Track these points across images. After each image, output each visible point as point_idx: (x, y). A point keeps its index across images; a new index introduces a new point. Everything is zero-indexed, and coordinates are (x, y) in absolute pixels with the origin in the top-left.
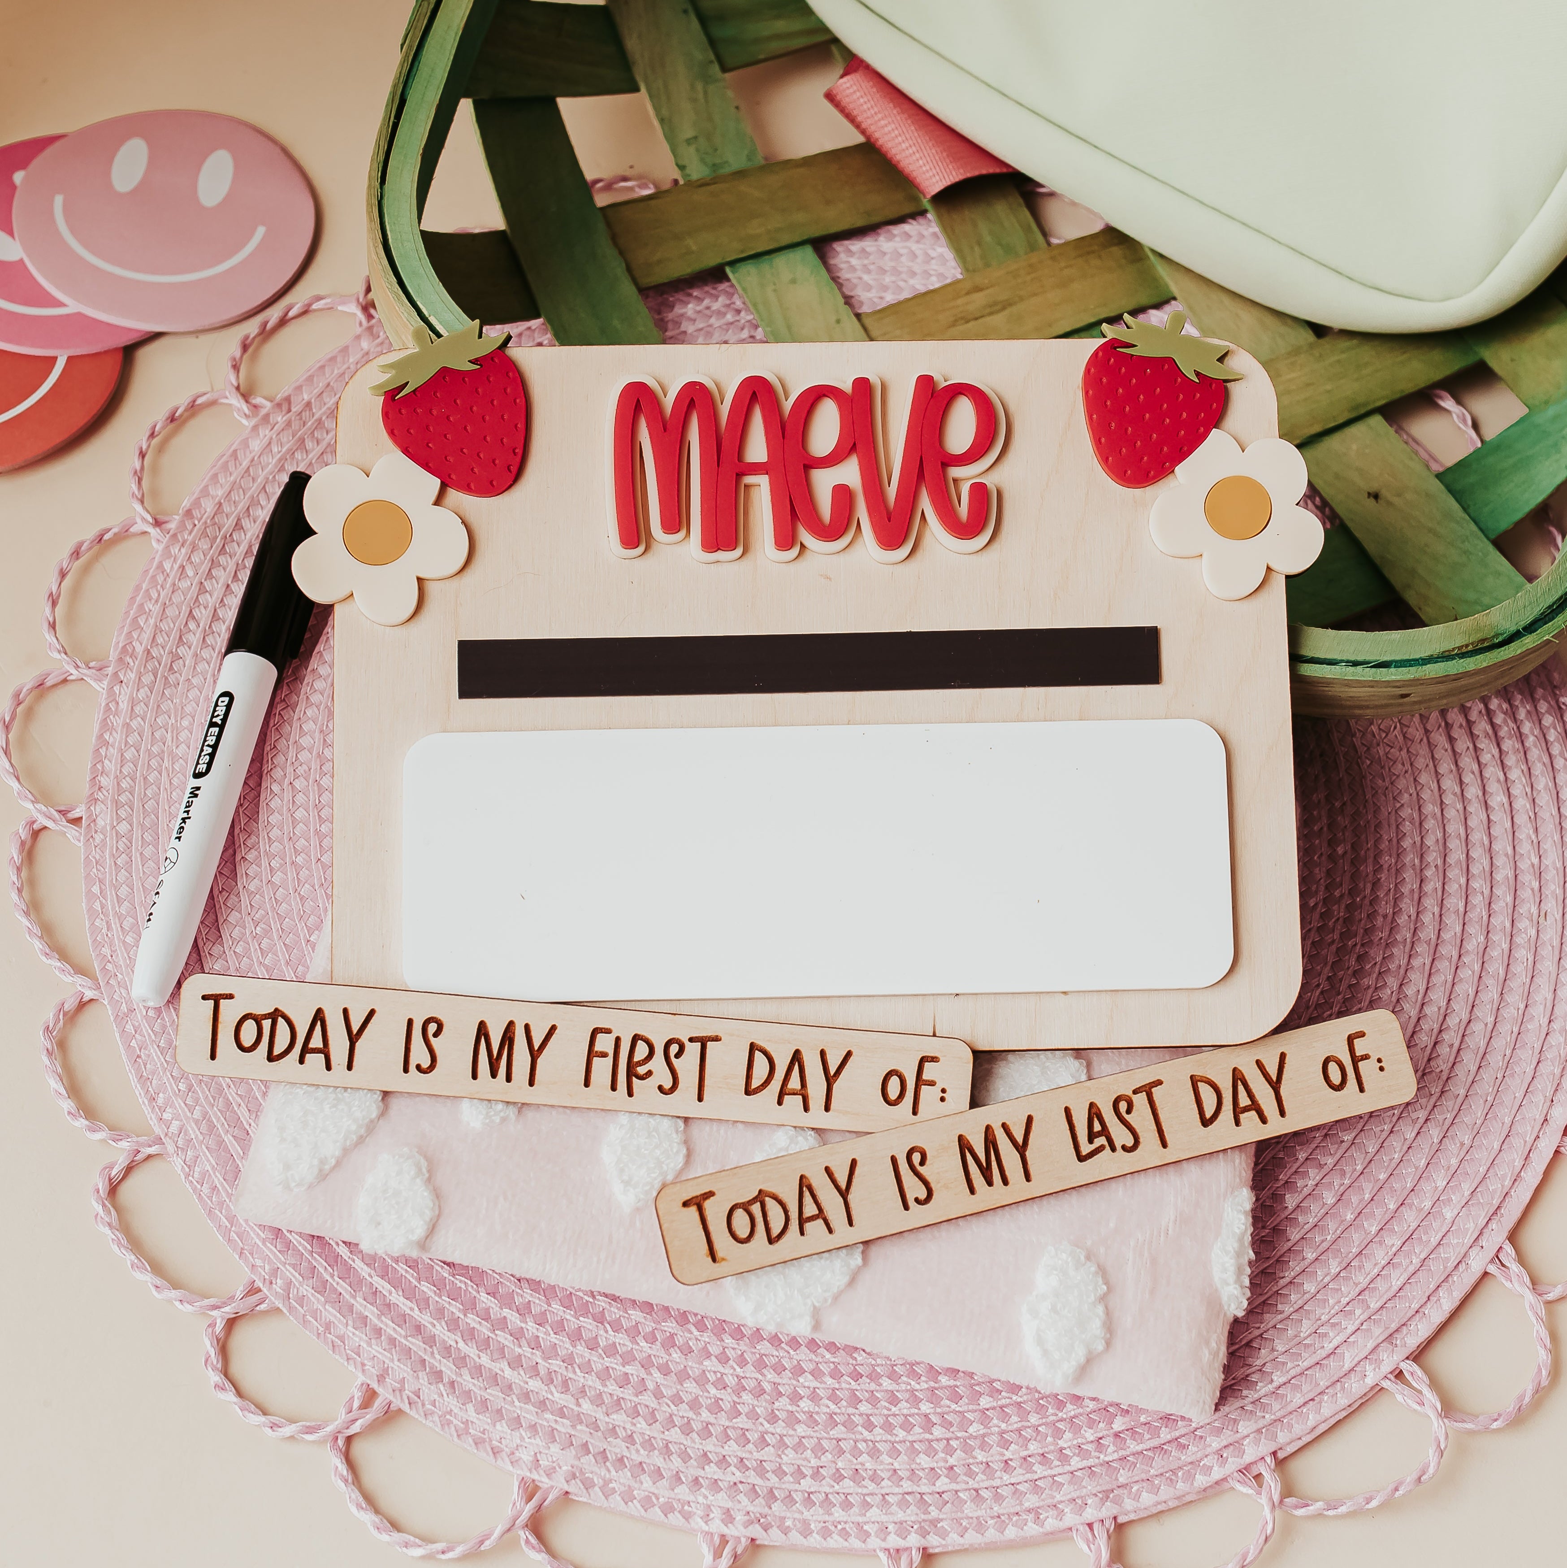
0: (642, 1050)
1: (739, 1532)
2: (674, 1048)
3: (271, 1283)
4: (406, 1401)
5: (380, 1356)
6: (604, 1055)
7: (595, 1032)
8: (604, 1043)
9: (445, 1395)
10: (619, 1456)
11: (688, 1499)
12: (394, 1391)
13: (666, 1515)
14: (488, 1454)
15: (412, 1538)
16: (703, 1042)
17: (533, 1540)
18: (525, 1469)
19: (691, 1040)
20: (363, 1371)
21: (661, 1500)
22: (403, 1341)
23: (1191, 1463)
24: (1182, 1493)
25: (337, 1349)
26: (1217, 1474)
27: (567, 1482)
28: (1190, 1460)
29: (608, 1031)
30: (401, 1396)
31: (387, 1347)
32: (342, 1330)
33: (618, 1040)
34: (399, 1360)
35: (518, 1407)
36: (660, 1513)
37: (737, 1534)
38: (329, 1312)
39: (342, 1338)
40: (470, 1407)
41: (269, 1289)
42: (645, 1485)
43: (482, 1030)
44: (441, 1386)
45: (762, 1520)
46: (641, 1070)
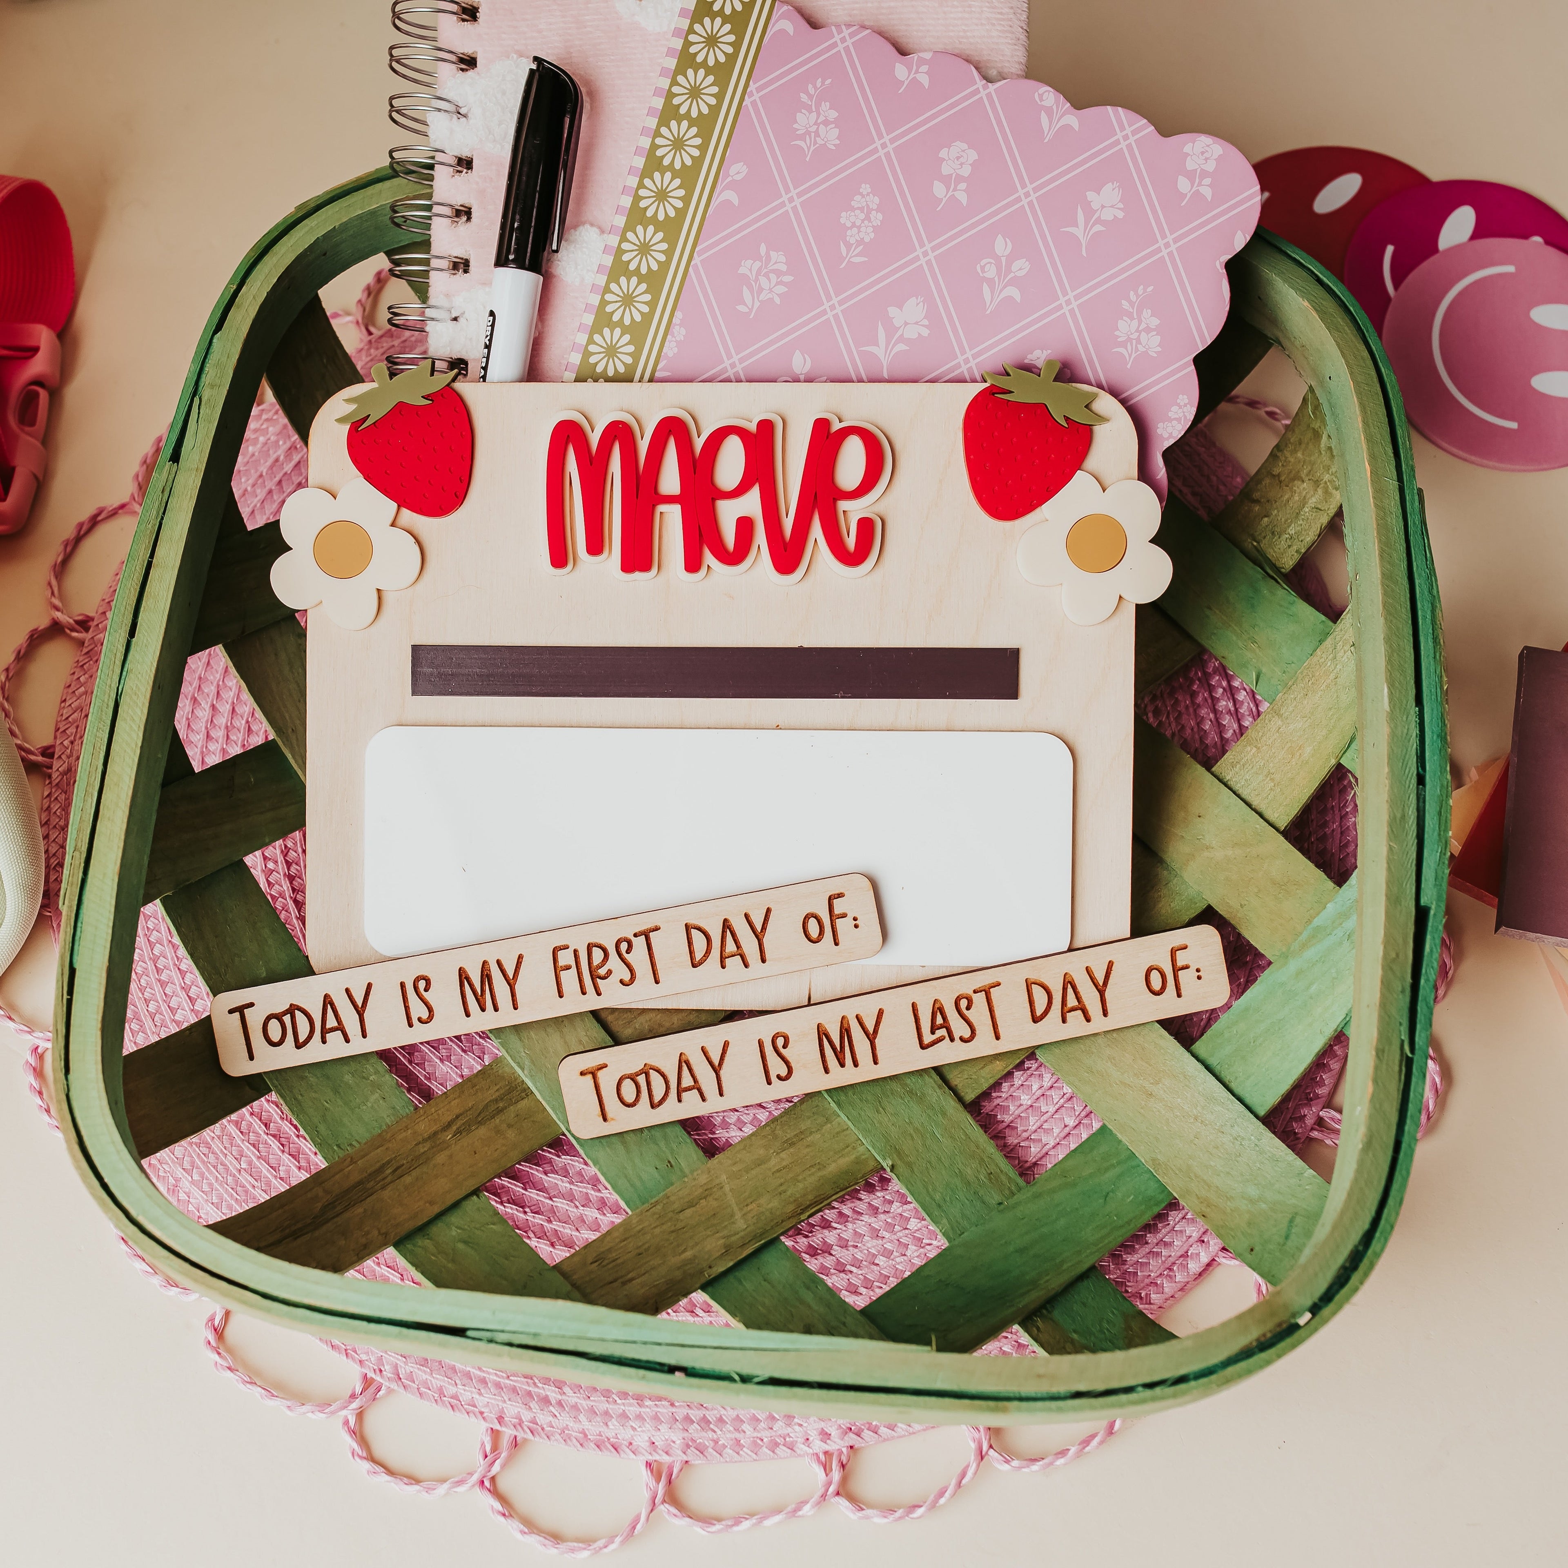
0: (598, 955)
1: (837, 1444)
2: (624, 946)
3: (381, 1371)
4: (528, 1431)
5: (493, 1401)
6: (568, 968)
7: (555, 951)
8: (566, 957)
9: (558, 1415)
10: (718, 1416)
11: (786, 1432)
12: (515, 1426)
13: (773, 1452)
14: (610, 1451)
15: (576, 1544)
16: (646, 934)
17: (673, 1510)
18: (646, 1454)
19: (635, 935)
20: (484, 1418)
21: (765, 1440)
22: (507, 1382)
23: (1181, 1257)
24: (1183, 1284)
25: (455, 1408)
26: (1205, 1259)
27: (684, 1453)
28: (1179, 1254)
29: (566, 947)
30: (522, 1428)
31: (496, 1392)
32: (452, 1390)
33: (575, 951)
34: (509, 1400)
35: (622, 1406)
36: (769, 1452)
37: (837, 1447)
38: (437, 1379)
39: (455, 1397)
40: (582, 1417)
41: (382, 1376)
42: (748, 1433)
43: (463, 976)
44: (551, 1408)
45: (853, 1428)
46: (602, 971)
